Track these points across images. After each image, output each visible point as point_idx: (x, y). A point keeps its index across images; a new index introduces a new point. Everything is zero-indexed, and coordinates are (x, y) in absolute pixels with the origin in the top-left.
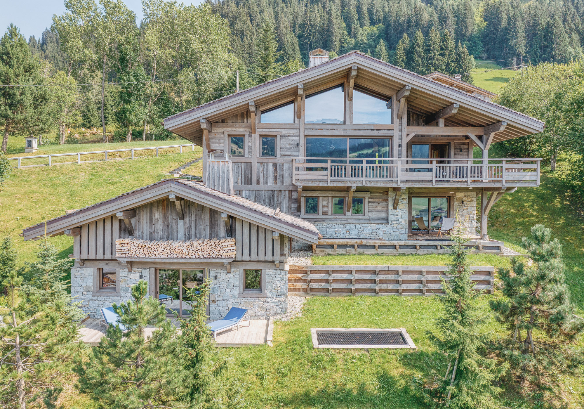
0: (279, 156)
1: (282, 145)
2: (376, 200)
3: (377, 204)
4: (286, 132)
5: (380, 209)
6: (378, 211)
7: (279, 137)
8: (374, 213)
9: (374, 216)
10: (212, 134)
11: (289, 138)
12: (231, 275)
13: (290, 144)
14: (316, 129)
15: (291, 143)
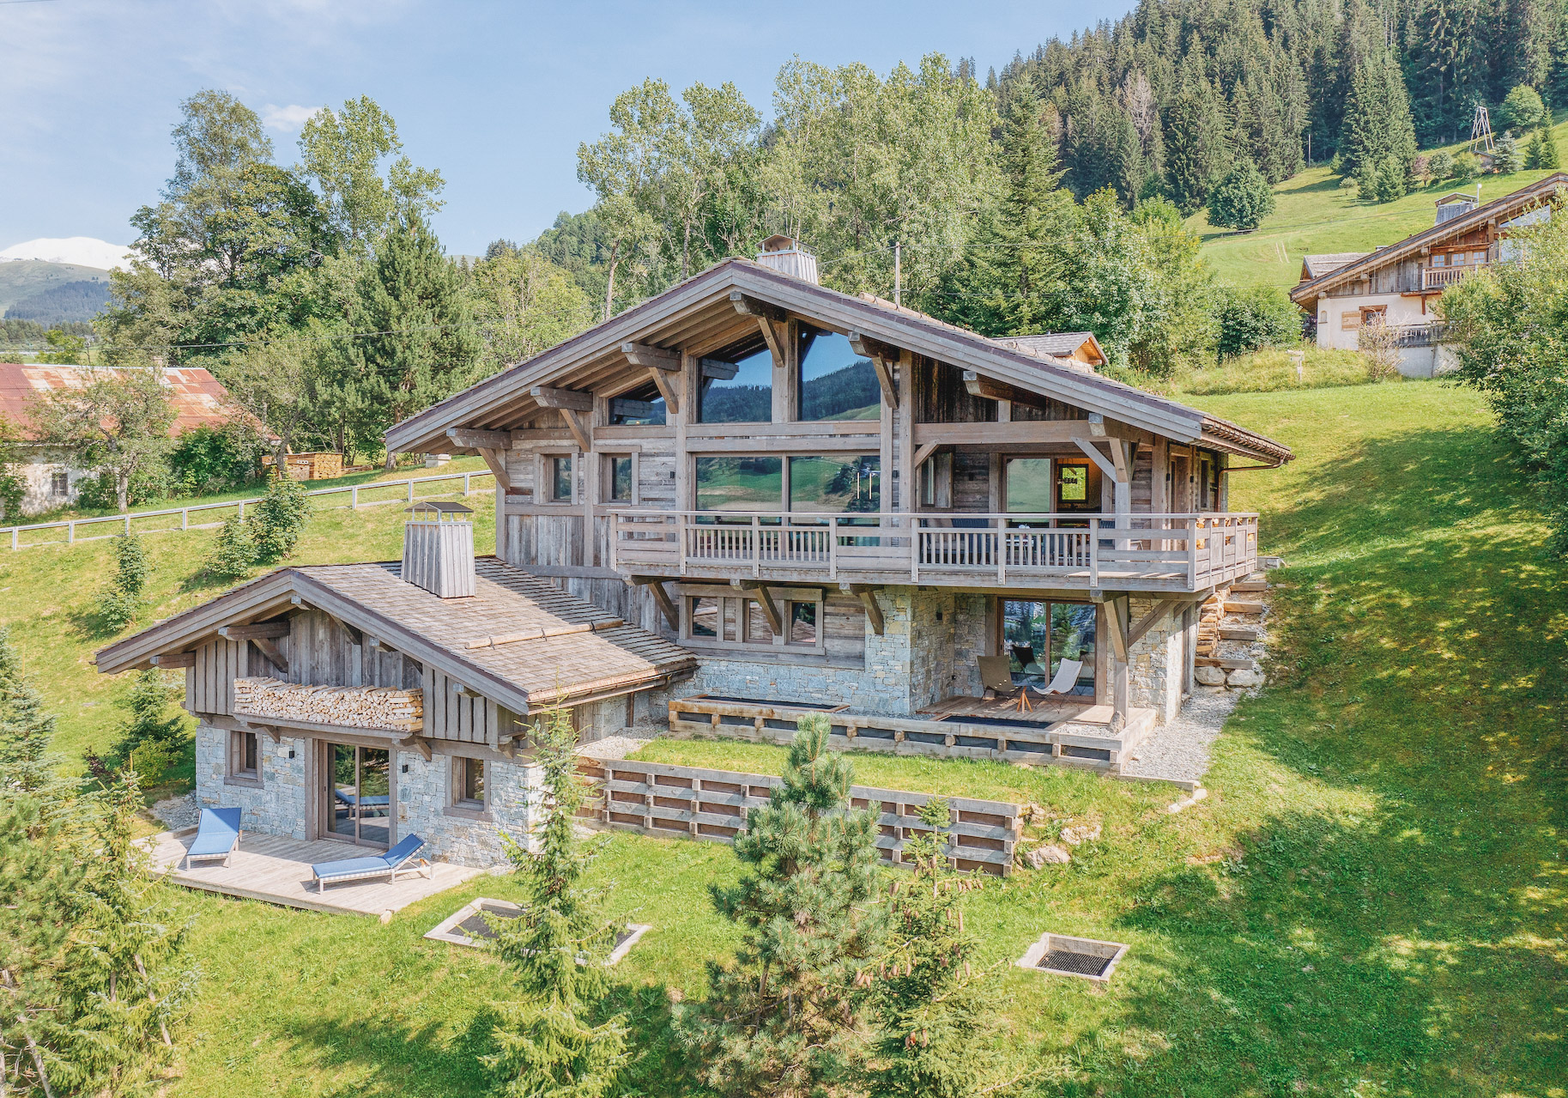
0: (635, 501)
1: (643, 477)
2: (843, 610)
3: (843, 621)
4: (650, 446)
5: (851, 632)
6: (846, 637)
7: (635, 457)
8: (836, 642)
9: (837, 648)
10: (513, 454)
11: (657, 459)
12: (431, 767)
13: (657, 474)
14: (711, 438)
15: (660, 470)
